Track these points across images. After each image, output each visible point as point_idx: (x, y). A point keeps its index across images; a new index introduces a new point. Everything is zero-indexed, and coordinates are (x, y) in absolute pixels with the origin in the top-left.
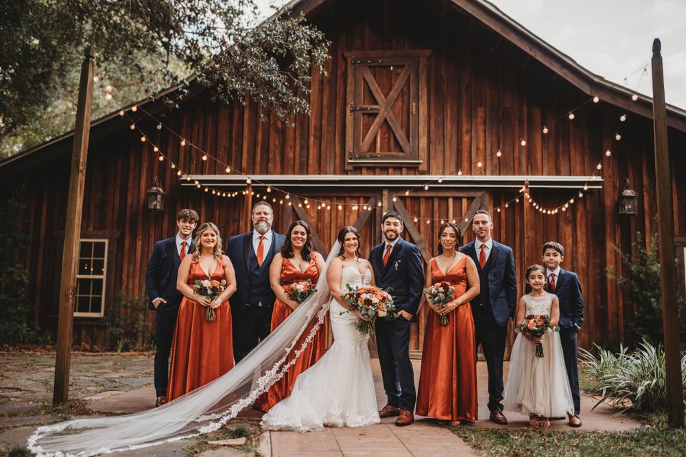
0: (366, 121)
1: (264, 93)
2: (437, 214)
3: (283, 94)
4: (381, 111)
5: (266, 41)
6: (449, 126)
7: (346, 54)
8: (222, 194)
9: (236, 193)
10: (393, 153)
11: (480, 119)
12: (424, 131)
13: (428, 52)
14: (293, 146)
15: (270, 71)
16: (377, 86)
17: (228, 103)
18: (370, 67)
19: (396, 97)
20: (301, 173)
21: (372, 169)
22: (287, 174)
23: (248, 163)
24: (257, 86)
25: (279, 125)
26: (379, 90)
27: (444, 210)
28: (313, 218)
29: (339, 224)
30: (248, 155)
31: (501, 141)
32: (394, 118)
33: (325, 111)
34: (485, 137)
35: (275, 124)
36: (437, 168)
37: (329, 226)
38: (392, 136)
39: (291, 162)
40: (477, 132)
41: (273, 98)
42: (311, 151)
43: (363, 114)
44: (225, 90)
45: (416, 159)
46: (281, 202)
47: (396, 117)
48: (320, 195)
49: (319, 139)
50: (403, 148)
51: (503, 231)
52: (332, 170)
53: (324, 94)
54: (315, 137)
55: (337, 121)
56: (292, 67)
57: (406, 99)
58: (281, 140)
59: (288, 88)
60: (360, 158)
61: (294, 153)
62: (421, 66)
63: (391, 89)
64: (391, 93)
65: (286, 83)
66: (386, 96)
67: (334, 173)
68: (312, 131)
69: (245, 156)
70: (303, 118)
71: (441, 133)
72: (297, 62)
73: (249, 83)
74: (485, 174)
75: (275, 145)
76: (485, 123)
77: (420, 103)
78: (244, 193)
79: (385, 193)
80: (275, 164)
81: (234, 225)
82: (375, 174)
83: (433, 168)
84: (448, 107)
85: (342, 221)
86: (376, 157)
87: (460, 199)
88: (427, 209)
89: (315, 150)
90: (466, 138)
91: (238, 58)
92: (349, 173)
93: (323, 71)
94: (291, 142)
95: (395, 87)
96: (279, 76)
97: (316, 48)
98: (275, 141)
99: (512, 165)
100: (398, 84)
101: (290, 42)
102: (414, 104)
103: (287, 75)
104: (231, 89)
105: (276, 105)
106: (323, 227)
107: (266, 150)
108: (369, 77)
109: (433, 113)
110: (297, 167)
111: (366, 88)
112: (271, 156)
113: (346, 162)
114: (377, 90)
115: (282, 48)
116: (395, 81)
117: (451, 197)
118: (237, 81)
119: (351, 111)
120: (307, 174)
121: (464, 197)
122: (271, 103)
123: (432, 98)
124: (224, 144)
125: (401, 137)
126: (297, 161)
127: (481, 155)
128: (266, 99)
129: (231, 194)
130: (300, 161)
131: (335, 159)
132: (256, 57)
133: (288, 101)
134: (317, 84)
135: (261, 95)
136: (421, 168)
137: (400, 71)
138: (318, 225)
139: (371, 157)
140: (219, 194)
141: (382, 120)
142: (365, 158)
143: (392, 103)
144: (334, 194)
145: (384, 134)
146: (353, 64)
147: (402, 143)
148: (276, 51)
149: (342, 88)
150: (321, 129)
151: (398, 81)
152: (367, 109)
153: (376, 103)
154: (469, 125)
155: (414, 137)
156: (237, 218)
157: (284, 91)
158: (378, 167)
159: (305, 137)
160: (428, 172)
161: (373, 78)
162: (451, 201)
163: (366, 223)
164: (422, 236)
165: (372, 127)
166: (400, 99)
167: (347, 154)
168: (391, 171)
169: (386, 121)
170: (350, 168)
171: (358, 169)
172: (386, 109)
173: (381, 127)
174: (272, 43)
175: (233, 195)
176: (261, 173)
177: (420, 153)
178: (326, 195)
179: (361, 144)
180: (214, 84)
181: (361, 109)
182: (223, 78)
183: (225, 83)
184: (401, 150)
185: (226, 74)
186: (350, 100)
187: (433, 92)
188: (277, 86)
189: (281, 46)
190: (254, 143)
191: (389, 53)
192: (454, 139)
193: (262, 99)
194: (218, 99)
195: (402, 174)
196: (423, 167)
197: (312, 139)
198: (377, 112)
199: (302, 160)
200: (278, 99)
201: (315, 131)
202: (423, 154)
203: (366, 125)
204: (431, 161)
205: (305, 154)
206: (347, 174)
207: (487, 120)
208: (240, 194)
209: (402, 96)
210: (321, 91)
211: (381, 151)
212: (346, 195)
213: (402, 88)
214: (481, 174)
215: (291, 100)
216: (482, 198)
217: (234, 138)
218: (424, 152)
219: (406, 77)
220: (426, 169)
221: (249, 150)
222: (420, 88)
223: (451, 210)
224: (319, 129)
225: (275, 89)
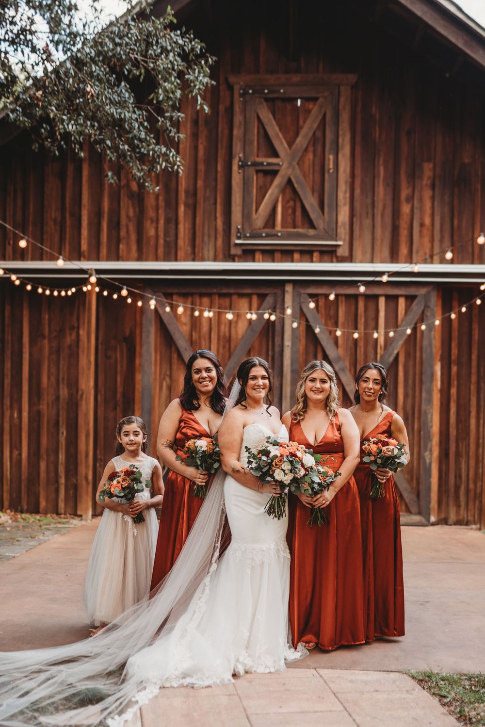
0: (261, 183)
1: (112, 140)
2: (363, 319)
3: (141, 140)
4: (283, 167)
5: (114, 55)
6: (381, 191)
7: (232, 79)
8: (52, 292)
9: (74, 290)
10: (301, 230)
11: (426, 181)
12: (345, 198)
13: (352, 78)
14: (155, 219)
15: (122, 104)
16: (277, 128)
17: (57, 153)
18: (267, 100)
19: (305, 146)
20: (167, 259)
21: (270, 254)
22: (147, 260)
23: (89, 244)
24: (100, 128)
25: (134, 186)
26: (281, 135)
27: (371, 313)
28: (185, 324)
29: (222, 334)
30: (90, 230)
31: (456, 213)
32: (301, 178)
33: (201, 167)
34: (433, 207)
35: (128, 185)
36: (364, 253)
37: (207, 336)
38: (298, 205)
39: (152, 242)
40: (421, 200)
41: (126, 147)
42: (181, 227)
43: (257, 172)
44: (52, 133)
45: (333, 240)
46: (140, 304)
47: (305, 176)
48: (194, 291)
49: (193, 208)
50: (315, 223)
51: (454, 344)
52: (212, 254)
53: (200, 141)
54: (186, 205)
55: (219, 182)
56: (153, 98)
57: (319, 149)
58: (137, 209)
59: (148, 131)
60: (253, 237)
61: (157, 229)
62: (342, 99)
63: (297, 134)
64: (299, 140)
65: (146, 124)
66: (290, 144)
67: (215, 259)
68: (182, 196)
69: (85, 232)
70: (169, 178)
71: (369, 201)
72: (160, 91)
73: (89, 123)
74: (432, 262)
75: (128, 216)
76: (433, 187)
77: (340, 156)
78: (85, 289)
79: (289, 288)
80: (128, 246)
81: (71, 335)
82: (273, 261)
83: (358, 252)
84: (381, 162)
85: (227, 330)
86: (275, 236)
87: (396, 298)
88: (347, 313)
89: (187, 225)
90: (406, 209)
91: (71, 80)
92: (236, 259)
93: (201, 105)
94: (151, 213)
95: (303, 132)
96: (134, 112)
97: (191, 68)
98: (128, 210)
99: (470, 249)
100: (309, 127)
101: (151, 57)
102: (331, 157)
103: (147, 111)
104: (62, 131)
105: (131, 156)
106: (200, 337)
107: (115, 225)
108: (266, 115)
109: (358, 171)
110: (161, 250)
111: (262, 132)
112: (123, 233)
113: (232, 244)
114: (277, 135)
115: (138, 68)
116: (304, 122)
117: (382, 295)
118: (70, 119)
119: (240, 167)
120: (176, 260)
121: (402, 296)
122: (124, 155)
123: (358, 149)
124: (53, 216)
125: (312, 205)
126: (161, 241)
127: (426, 232)
128: (115, 148)
129: (66, 292)
130: (165, 241)
131: (216, 239)
132: (100, 81)
133: (149, 151)
134: (189, 125)
135: (108, 142)
136: (340, 252)
137: (311, 106)
138: (191, 335)
139: (268, 236)
140: (48, 292)
141: (285, 180)
142: (260, 237)
143: (300, 154)
144: (215, 291)
145: (288, 202)
146: (241, 95)
147: (313, 216)
148: (130, 71)
149: (226, 132)
150: (195, 194)
151: (308, 122)
152: (262, 164)
153: (276, 155)
154: (411, 189)
155: (330, 206)
156: (76, 325)
157: (143, 135)
158: (278, 251)
159: (172, 204)
160: (350, 259)
161: (271, 116)
162: (382, 301)
163: (261, 333)
164: (341, 351)
165: (270, 192)
166: (311, 149)
167: (233, 231)
168: (296, 256)
169: (289, 182)
170: (238, 251)
171: (249, 254)
172: (290, 164)
173: (283, 191)
174: (124, 57)
175: (69, 293)
176: (109, 259)
177: (339, 230)
178: (204, 291)
179: (254, 216)
180: (35, 123)
181: (254, 164)
182: (48, 115)
183: (51, 122)
184: (312, 226)
185: (54, 108)
186: (238, 150)
187: (358, 139)
188: (132, 128)
189: (136, 64)
190: (97, 215)
191: (296, 78)
192: (389, 211)
193: (110, 148)
194: (42, 146)
195: (312, 261)
196: (343, 252)
197: (182, 209)
198: (276, 168)
199: (168, 239)
200: (133, 147)
201: (187, 197)
202: (343, 231)
203: (261, 188)
204: (354, 242)
205: (172, 232)
206: (234, 261)
207: (437, 183)
208: (79, 291)
209: (314, 145)
210: (195, 136)
211: (283, 227)
212: (232, 291)
213: (314, 134)
214: (425, 261)
215: (153, 150)
216: (426, 297)
217: (68, 205)
218: (345, 229)
219: (320, 117)
220: (347, 254)
221: (89, 224)
222: (341, 133)
223: (382, 314)
224: (193, 193)
225: (129, 132)
